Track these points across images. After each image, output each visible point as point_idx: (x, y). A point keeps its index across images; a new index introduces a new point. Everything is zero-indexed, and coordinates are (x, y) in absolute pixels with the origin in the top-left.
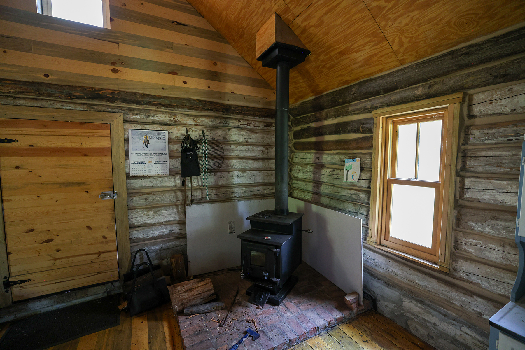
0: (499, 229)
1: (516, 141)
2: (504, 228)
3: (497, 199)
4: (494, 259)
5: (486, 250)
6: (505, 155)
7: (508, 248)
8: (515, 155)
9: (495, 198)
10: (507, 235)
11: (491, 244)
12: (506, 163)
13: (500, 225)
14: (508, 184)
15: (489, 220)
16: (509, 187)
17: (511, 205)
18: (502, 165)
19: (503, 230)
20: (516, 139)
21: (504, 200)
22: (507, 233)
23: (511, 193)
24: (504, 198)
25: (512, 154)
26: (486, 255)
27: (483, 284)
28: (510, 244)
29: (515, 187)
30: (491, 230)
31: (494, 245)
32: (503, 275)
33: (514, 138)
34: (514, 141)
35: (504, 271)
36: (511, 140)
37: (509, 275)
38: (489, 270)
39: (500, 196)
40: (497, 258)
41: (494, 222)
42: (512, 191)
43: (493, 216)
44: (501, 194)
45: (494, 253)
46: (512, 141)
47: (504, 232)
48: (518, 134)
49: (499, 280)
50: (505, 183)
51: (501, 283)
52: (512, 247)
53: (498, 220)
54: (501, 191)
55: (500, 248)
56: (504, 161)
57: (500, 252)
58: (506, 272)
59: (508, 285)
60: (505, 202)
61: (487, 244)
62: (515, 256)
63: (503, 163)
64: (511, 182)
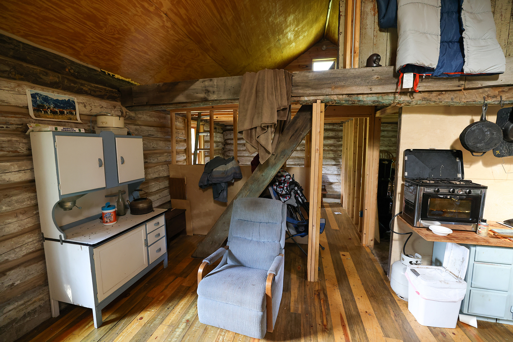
0: (14, 204)
1: (6, 128)
2: (17, 202)
3: (4, 179)
4: (13, 231)
5: (4, 227)
6: (2, 140)
7: (21, 216)
8: (10, 140)
9: (2, 178)
10: (20, 206)
11: (6, 220)
12: (5, 147)
13: (14, 200)
14: (11, 165)
15: (4, 200)
16: (13, 167)
17: (15, 181)
18: (3, 149)
19: (17, 203)
20: (7, 127)
21: (10, 178)
22: (19, 204)
23: (14, 172)
24: (9, 177)
25: (7, 140)
26: (6, 231)
27: (10, 258)
28: (21, 213)
29: (16, 166)
30: (7, 207)
31: (10, 219)
32: (23, 239)
33: (5, 126)
34: (5, 128)
35: (23, 236)
36: (3, 127)
37: (27, 236)
38: (13, 242)
39: (6, 176)
40: (15, 229)
41: (8, 200)
42: (15, 170)
43: (5, 195)
44: (7, 174)
45: (12, 225)
46: (2, 129)
47: (17, 205)
48: (8, 123)
49: (21, 245)
50: (8, 164)
51: (23, 246)
52: (23, 214)
53: (11, 197)
54: (7, 171)
55: (15, 220)
56: (4, 145)
57: (16, 223)
58: (24, 235)
59: (27, 244)
60: (11, 180)
61: (4, 222)
62: (26, 220)
63: (3, 147)
64: (13, 163)
